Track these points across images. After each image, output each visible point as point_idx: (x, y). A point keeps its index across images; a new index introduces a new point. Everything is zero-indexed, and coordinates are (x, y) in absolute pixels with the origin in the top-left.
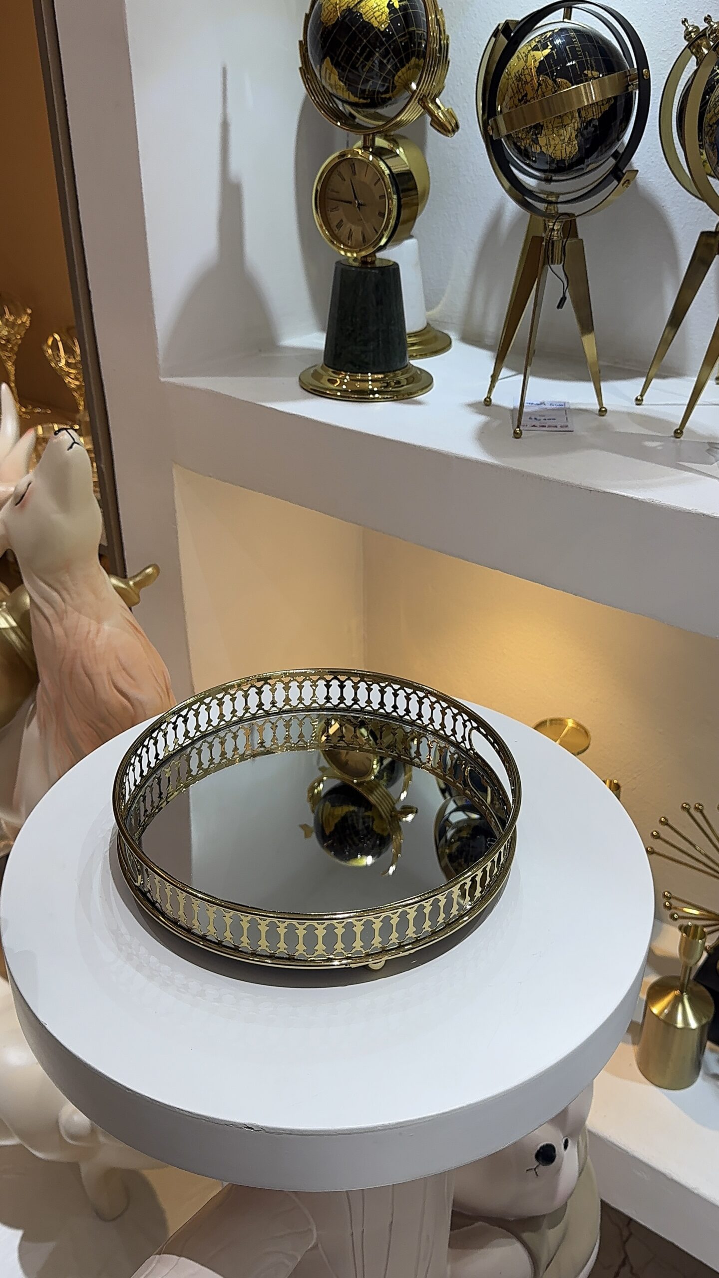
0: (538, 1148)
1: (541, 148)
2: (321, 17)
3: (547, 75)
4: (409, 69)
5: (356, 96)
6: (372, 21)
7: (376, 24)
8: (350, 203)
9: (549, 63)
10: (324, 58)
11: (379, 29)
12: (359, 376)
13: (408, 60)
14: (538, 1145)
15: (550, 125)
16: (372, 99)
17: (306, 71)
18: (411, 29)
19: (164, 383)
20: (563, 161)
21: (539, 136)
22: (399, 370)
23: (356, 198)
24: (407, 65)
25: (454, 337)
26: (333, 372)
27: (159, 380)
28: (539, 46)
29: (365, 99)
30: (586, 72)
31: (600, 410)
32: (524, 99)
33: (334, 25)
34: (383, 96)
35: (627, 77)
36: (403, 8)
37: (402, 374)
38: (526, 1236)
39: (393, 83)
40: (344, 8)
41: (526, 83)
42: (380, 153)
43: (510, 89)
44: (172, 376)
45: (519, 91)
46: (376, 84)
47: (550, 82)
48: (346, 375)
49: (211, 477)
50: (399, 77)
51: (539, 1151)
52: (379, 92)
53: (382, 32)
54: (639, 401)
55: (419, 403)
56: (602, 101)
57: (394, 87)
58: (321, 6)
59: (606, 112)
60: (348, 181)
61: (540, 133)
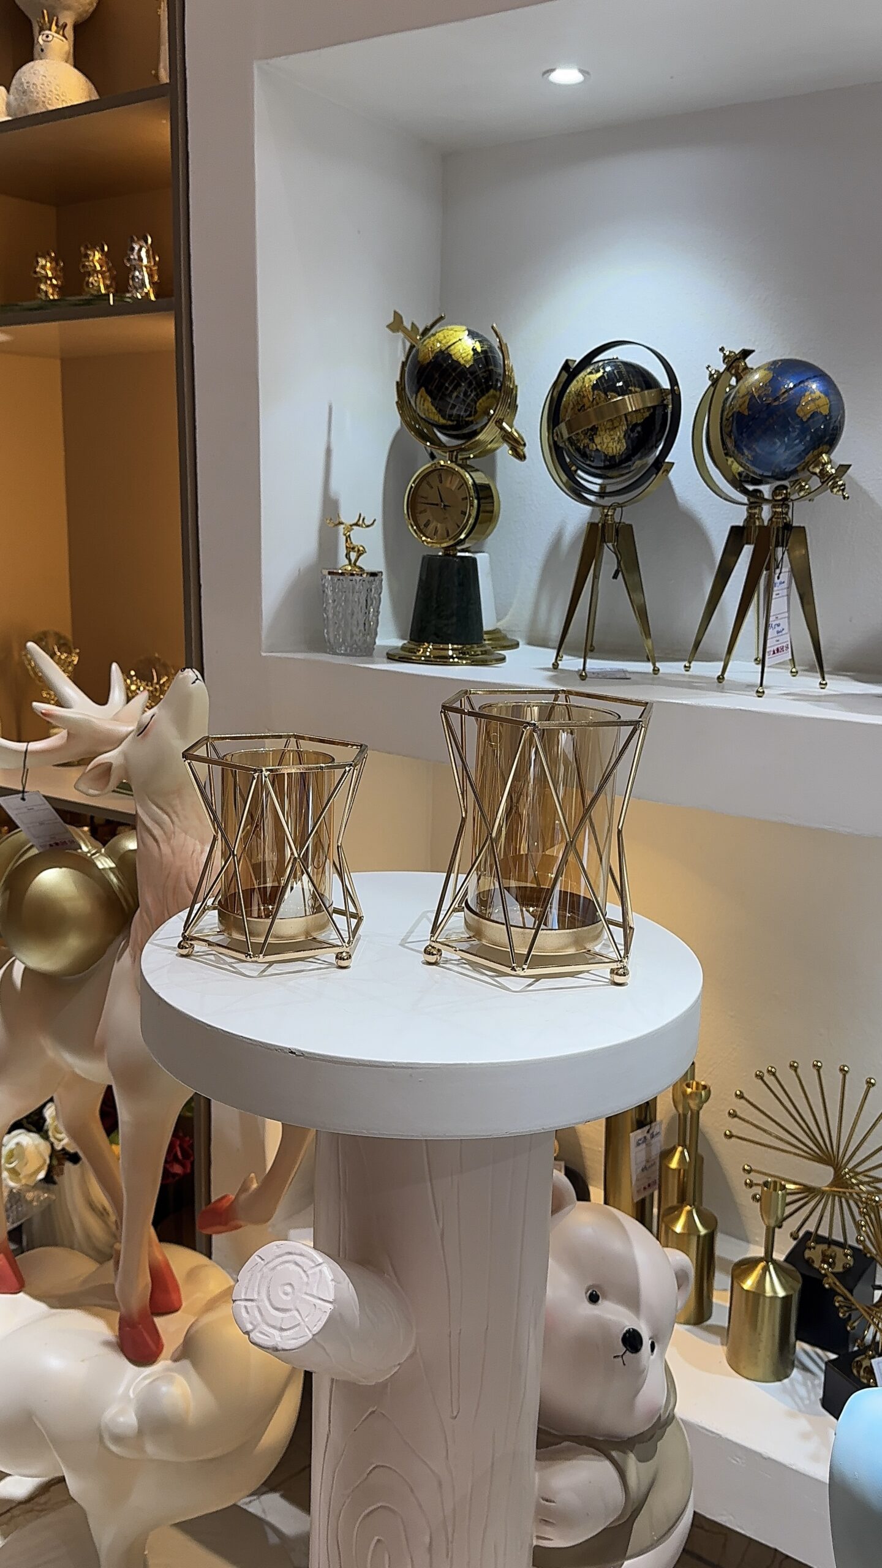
0: (625, 1331)
1: (596, 446)
3: (600, 390)
4: (488, 398)
5: (444, 417)
6: (459, 360)
7: (462, 362)
8: (437, 505)
9: (602, 384)
10: (420, 390)
11: (465, 366)
12: (441, 645)
13: (488, 391)
14: (624, 1329)
15: (603, 428)
16: (458, 421)
17: (403, 404)
18: (490, 367)
19: (265, 657)
20: (614, 457)
21: (594, 436)
22: (476, 645)
23: (442, 501)
24: (487, 395)
26: (417, 644)
27: (260, 653)
28: (593, 371)
29: (452, 421)
30: (630, 388)
31: (654, 670)
32: (582, 409)
33: (428, 364)
34: (467, 419)
35: (662, 393)
36: (483, 352)
37: (478, 647)
39: (475, 408)
40: (438, 350)
41: (584, 397)
42: (466, 467)
43: (571, 403)
44: (271, 652)
45: (578, 403)
46: (459, 411)
47: (603, 395)
48: (428, 646)
50: (480, 404)
51: (625, 1335)
52: (463, 415)
53: (467, 369)
54: (687, 668)
55: (494, 669)
56: (643, 409)
57: (476, 412)
58: (418, 351)
59: (647, 418)
60: (435, 487)
61: (596, 434)
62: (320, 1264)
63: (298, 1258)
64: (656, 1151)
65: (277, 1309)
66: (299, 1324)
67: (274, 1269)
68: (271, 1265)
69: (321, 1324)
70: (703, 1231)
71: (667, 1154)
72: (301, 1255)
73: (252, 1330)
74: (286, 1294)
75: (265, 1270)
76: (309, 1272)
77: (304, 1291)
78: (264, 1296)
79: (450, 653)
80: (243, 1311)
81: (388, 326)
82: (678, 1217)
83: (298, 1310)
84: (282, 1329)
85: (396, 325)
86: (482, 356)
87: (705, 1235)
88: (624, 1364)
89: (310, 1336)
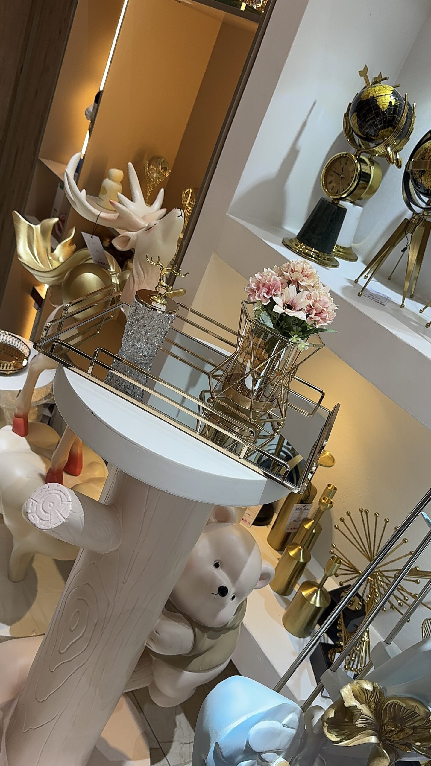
0: (221, 586)
1: (422, 181)
2: (361, 95)
4: (387, 131)
5: (360, 131)
6: (380, 105)
7: (381, 107)
8: (339, 175)
10: (355, 111)
11: (381, 110)
12: (309, 248)
13: (388, 127)
14: (221, 584)
15: (428, 173)
16: (367, 137)
17: (346, 115)
19: (227, 216)
20: (428, 190)
21: (422, 175)
22: (327, 253)
23: (342, 174)
24: (387, 129)
25: (359, 259)
26: (299, 242)
27: (226, 214)
29: (363, 135)
31: (402, 305)
32: (423, 158)
33: (364, 101)
34: (372, 137)
36: (395, 106)
37: (327, 255)
38: (196, 629)
39: (378, 134)
40: (372, 96)
41: (427, 152)
42: (361, 161)
43: (420, 153)
44: (231, 215)
46: (372, 131)
48: (303, 245)
49: (226, 262)
50: (381, 132)
51: (221, 587)
52: (371, 135)
53: (382, 111)
54: (421, 311)
55: (327, 269)
57: (378, 136)
60: (342, 166)
61: (424, 174)
62: (69, 502)
63: (62, 494)
64: (303, 516)
65: (44, 510)
66: (48, 521)
67: (51, 494)
68: (51, 492)
69: (57, 525)
70: (302, 560)
71: (307, 520)
72: (64, 494)
73: (30, 513)
74: (50, 506)
75: (48, 492)
76: (63, 502)
77: (57, 509)
78: (42, 502)
79: (312, 253)
80: (31, 503)
81: (359, 72)
82: (293, 549)
83: (51, 515)
84: (41, 519)
85: (364, 73)
86: (393, 108)
87: (302, 563)
88: (215, 598)
89: (50, 528)
